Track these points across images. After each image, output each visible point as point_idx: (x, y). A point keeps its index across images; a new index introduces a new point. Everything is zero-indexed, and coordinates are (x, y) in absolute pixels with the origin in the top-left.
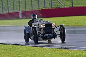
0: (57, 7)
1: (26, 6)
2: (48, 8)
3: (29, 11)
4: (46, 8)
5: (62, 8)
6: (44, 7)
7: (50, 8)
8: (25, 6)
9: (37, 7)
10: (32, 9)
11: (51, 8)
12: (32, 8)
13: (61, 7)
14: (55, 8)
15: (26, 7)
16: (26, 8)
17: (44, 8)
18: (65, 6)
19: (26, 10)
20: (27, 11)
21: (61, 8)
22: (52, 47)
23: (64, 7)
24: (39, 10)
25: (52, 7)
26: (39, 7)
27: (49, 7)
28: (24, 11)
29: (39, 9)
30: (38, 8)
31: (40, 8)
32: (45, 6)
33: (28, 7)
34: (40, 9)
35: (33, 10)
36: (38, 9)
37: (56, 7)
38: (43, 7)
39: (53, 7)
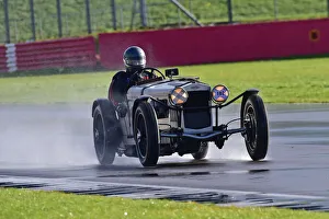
0: (167, 25)
1: (36, 21)
2: (125, 30)
3: (48, 40)
4: (118, 30)
5: (186, 27)
6: (111, 24)
7: (134, 29)
8: (30, 21)
9: (80, 26)
10: (60, 35)
11: (140, 31)
12: (60, 27)
13: (184, 24)
14: (156, 29)
15: (33, 24)
16: (37, 28)
17: (110, 31)
18: (199, 22)
19: (34, 38)
20: (38, 40)
21: (181, 27)
22: (146, 195)
23: (194, 26)
24: (91, 38)
25: (142, 22)
26: (89, 24)
27: (131, 26)
28: (27, 42)
29: (90, 31)
30: (85, 28)
31: (94, 27)
32: (114, 20)
33: (43, 23)
34: (95, 34)
35: (64, 37)
36: (87, 35)
37: (161, 23)
38: (108, 27)
39: (150, 23)
